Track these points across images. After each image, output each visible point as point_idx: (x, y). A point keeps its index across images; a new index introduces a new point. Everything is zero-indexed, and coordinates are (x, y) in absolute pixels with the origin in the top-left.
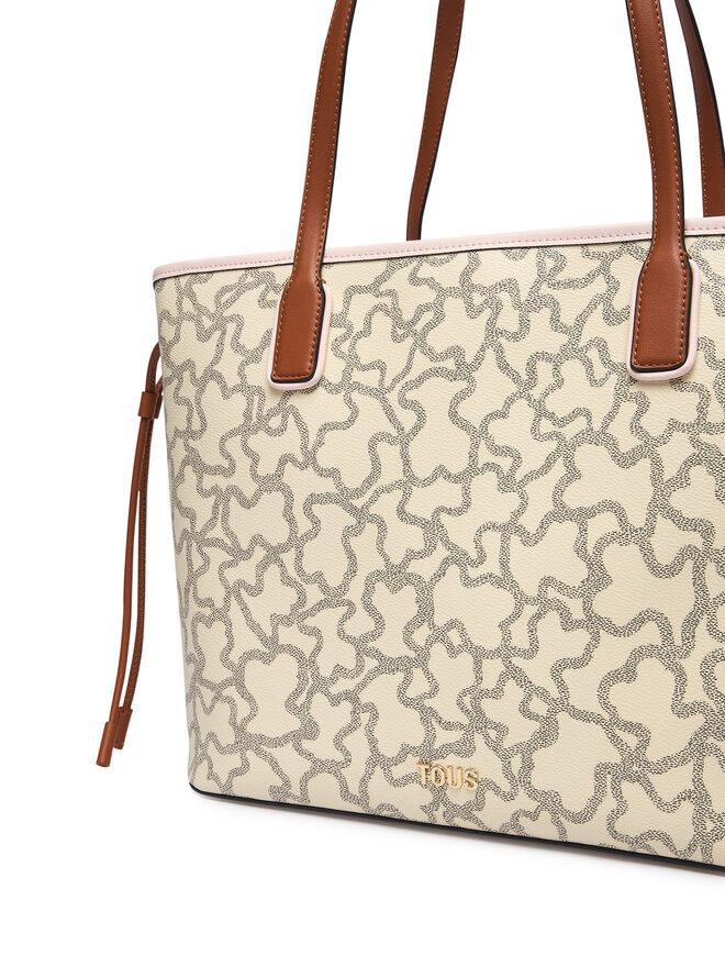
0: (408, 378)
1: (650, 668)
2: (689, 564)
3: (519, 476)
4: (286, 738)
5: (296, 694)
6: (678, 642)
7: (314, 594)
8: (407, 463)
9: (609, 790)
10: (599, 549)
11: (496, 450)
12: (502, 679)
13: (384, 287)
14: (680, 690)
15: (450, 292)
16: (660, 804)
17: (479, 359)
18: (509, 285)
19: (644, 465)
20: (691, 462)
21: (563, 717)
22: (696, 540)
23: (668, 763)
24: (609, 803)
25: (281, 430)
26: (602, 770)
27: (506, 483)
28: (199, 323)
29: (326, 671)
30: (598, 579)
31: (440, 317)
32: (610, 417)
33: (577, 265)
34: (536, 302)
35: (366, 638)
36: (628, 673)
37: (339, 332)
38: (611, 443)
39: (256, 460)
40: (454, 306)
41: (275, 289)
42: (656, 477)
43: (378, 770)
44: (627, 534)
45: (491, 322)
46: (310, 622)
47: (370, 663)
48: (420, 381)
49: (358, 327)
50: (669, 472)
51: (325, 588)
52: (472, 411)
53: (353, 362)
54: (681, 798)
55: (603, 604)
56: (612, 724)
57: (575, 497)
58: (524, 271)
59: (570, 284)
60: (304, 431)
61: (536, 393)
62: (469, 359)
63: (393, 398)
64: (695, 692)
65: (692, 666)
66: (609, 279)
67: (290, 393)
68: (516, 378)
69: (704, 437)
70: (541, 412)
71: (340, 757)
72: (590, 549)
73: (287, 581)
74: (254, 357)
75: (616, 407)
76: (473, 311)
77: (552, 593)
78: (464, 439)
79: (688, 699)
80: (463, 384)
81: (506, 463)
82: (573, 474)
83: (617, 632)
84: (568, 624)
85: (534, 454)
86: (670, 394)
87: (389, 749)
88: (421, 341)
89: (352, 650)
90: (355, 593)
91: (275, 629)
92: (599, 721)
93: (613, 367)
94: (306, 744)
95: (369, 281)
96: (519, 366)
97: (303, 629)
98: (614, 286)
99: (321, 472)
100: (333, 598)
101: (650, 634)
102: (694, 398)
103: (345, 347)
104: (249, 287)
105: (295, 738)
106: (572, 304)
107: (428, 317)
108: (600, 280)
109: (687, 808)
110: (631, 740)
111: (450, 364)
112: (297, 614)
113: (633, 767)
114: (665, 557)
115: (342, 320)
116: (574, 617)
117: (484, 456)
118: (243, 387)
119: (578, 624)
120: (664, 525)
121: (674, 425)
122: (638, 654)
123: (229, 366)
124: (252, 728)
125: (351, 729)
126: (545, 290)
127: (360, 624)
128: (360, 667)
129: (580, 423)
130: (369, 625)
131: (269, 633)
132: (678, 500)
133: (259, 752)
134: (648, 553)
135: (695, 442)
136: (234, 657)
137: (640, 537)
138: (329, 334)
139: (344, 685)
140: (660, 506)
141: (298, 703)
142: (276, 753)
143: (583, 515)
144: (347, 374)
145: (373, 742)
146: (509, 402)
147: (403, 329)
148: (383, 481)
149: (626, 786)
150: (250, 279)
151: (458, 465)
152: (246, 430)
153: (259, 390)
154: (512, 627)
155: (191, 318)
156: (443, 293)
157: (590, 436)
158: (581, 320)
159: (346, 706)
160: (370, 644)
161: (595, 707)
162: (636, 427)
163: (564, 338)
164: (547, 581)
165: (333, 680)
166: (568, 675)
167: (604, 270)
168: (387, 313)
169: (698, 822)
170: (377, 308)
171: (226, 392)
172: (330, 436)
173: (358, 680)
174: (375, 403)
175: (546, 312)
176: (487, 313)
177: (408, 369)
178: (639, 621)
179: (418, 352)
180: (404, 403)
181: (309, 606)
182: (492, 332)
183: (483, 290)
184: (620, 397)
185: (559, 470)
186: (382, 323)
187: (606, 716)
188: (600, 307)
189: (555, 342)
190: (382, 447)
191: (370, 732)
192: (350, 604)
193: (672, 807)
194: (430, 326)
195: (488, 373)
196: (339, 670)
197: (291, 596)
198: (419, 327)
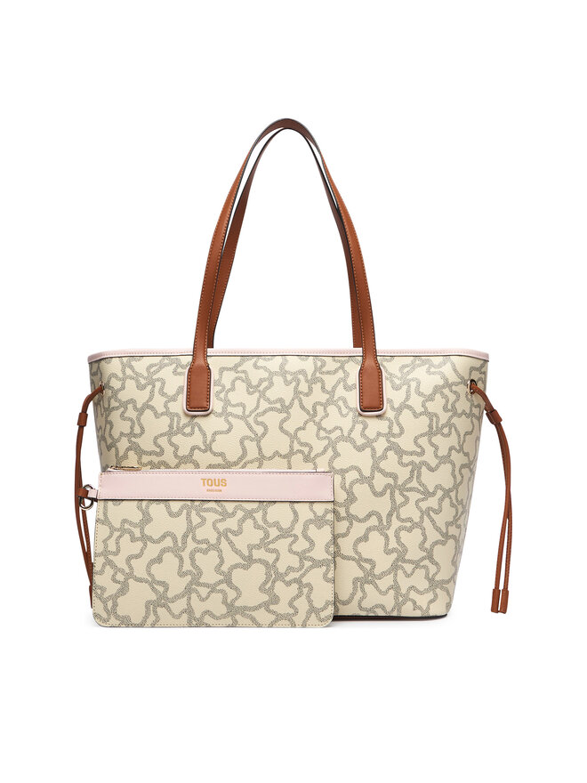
0: (258, 411)
1: (374, 535)
2: (389, 491)
6: (385, 524)
9: (359, 589)
10: (351, 487)
11: (302, 444)
13: (239, 369)
15: (276, 373)
16: (380, 592)
17: (291, 404)
18: (303, 372)
19: (368, 450)
22: (391, 481)
23: (384, 574)
24: (359, 594)
25: (192, 434)
27: (307, 459)
28: (137, 381)
30: (352, 498)
31: (271, 384)
32: (351, 430)
33: (331, 365)
34: (314, 380)
37: (219, 388)
38: (353, 442)
39: (177, 448)
40: (278, 380)
41: (182, 367)
44: (362, 479)
45: (296, 388)
49: (228, 386)
50: (379, 453)
52: (290, 426)
53: (227, 402)
54: (389, 589)
57: (338, 464)
58: (309, 365)
59: (328, 373)
60: (204, 435)
61: (317, 419)
62: (287, 403)
63: (251, 420)
64: (393, 544)
65: (391, 533)
66: (345, 372)
67: (195, 416)
68: (308, 413)
69: (392, 439)
70: (320, 428)
72: (347, 487)
74: (173, 398)
75: (354, 426)
76: (287, 383)
78: (287, 440)
79: (390, 547)
80: (285, 415)
81: (306, 450)
82: (337, 454)
85: (318, 446)
88: (262, 394)
92: (354, 559)
93: (351, 409)
95: (232, 365)
96: (310, 408)
98: (347, 375)
99: (215, 454)
101: (373, 521)
102: (387, 423)
103: (222, 395)
104: (166, 365)
106: (330, 381)
107: (265, 384)
108: (341, 371)
109: (392, 592)
110: (368, 566)
111: (278, 406)
113: (369, 578)
114: (379, 489)
115: (218, 383)
117: (296, 447)
118: (167, 413)
120: (378, 475)
121: (379, 434)
122: (369, 530)
123: (158, 402)
126: (318, 375)
129: (338, 433)
132: (383, 465)
134: (372, 487)
135: (388, 441)
137: (368, 480)
138: (214, 389)
140: (376, 468)
143: (343, 472)
144: (224, 408)
146: (306, 423)
147: (251, 389)
148: (249, 458)
149: (366, 586)
150: (166, 361)
151: (285, 450)
152: (170, 433)
153: (177, 415)
155: (132, 378)
156: (272, 374)
157: (342, 438)
158: (334, 388)
162: (363, 435)
163: (327, 396)
167: (342, 367)
168: (243, 381)
169: (396, 598)
170: (237, 378)
171: (157, 415)
172: (218, 437)
175: (319, 385)
176: (294, 384)
177: (258, 407)
178: (369, 516)
179: (262, 400)
180: (258, 423)
182: (297, 392)
183: (292, 374)
184: (355, 423)
185: (330, 453)
186: (240, 386)
188: (342, 383)
189: (324, 398)
190: (247, 443)
193: (385, 593)
194: (267, 388)
198: (261, 388)
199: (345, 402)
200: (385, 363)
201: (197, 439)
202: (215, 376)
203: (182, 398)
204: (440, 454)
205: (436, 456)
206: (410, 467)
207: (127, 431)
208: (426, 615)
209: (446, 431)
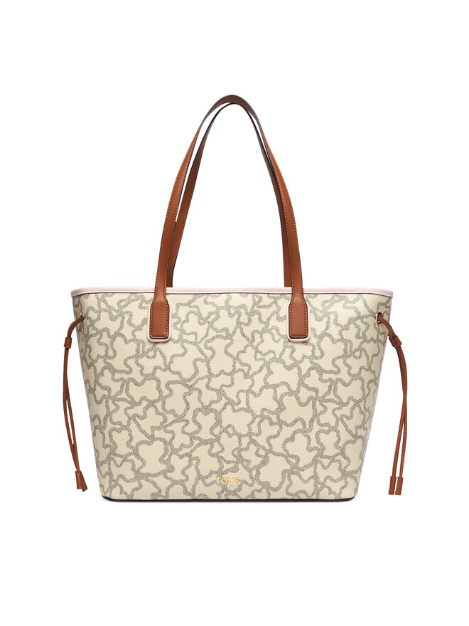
0: (207, 338)
1: (299, 437)
2: (311, 402)
3: (251, 373)
4: (160, 473)
5: (164, 456)
6: (308, 428)
7: (170, 418)
8: (209, 369)
10: (281, 398)
11: (242, 364)
12: (249, 444)
13: (192, 304)
14: (309, 443)
15: (222, 308)
16: (303, 481)
17: (234, 332)
18: (244, 306)
19: (295, 370)
20: (310, 369)
21: (270, 456)
22: (313, 394)
23: (306, 467)
24: (287, 482)
25: (154, 356)
26: (284, 472)
27: (246, 376)
28: (110, 313)
29: (176, 446)
30: (281, 408)
31: (218, 317)
32: (282, 353)
33: (266, 300)
34: (253, 313)
35: (194, 433)
36: (292, 439)
37: (176, 320)
38: (283, 363)
39: (142, 368)
40: (223, 313)
41: (146, 302)
42: (299, 373)
43: (200, 481)
44: (291, 393)
45: (238, 319)
46: (169, 428)
47: (196, 442)
48: (213, 339)
49: (183, 318)
50: (304, 372)
51: (175, 415)
53: (182, 332)
55: (283, 416)
56: (287, 456)
57: (271, 381)
58: (248, 301)
59: (264, 307)
60: (164, 358)
61: (255, 344)
62: (231, 332)
63: (202, 345)
64: (314, 443)
65: (312, 435)
66: (277, 306)
68: (248, 339)
69: (314, 361)
70: (257, 351)
71: (184, 478)
72: (278, 398)
73: (158, 413)
74: (139, 328)
75: (284, 350)
76: (231, 315)
77: (266, 413)
80: (229, 341)
81: (246, 369)
82: (270, 373)
83: (288, 425)
84: (271, 423)
86: (302, 346)
87: (204, 473)
88: (211, 325)
89: (188, 438)
90: (189, 416)
91: (153, 432)
92: (283, 455)
93: (282, 336)
94: (169, 475)
95: (186, 302)
96: (249, 335)
97: (166, 431)
98: (279, 308)
99: (173, 373)
100: (179, 419)
101: (299, 426)
102: (311, 348)
103: (179, 326)
104: (133, 300)
105: (164, 473)
106: (265, 314)
107: (213, 317)
108: (274, 305)
109: (312, 481)
110: (294, 461)
111: (224, 334)
112: (163, 426)
113: (295, 470)
114: (303, 400)
116: (274, 421)
117: (238, 366)
118: (134, 340)
119: (275, 424)
120: (303, 389)
121: (304, 357)
122: (295, 432)
123: (127, 331)
124: (143, 471)
125: (188, 467)
126: (256, 308)
127: (192, 428)
128: (192, 443)
129: (271, 355)
130: (196, 428)
131: (150, 433)
133: (147, 480)
134: (298, 398)
135: (311, 362)
136: (133, 444)
137: (295, 394)
138: (172, 321)
139: (185, 451)
140: (301, 383)
141: (165, 459)
142: (155, 479)
143: (275, 387)
144: (180, 336)
145: (198, 471)
146: (246, 347)
147: (202, 320)
149: (292, 476)
150: (133, 297)
152: (137, 356)
153: (142, 341)
154: (251, 426)
155: (106, 311)
156: (219, 308)
158: (269, 319)
159: (186, 459)
160: (196, 435)
161: (282, 451)
162: (291, 357)
163: (263, 325)
164: (264, 409)
165: (180, 450)
166: (272, 441)
167: (275, 302)
169: (315, 485)
170: (190, 312)
171: (126, 342)
172: (175, 359)
173: (191, 449)
174: (194, 348)
175: (257, 316)
176: (236, 316)
178: (295, 421)
179: (210, 329)
180: (207, 348)
181: (168, 422)
182: (239, 323)
183: (235, 308)
184: (285, 347)
185: (265, 371)
187: (285, 454)
188: (275, 315)
190: (198, 363)
191: (196, 467)
192: (187, 420)
193: (307, 482)
194: (215, 320)
195: (238, 336)
196: (183, 446)
197: (161, 419)
198: (210, 320)
199: (277, 330)
200: (310, 300)
201: (158, 361)
202: (172, 310)
203: (147, 328)
204: (352, 373)
205: (349, 374)
206: (329, 383)
207: (103, 354)
208: (339, 498)
209: (357, 354)
